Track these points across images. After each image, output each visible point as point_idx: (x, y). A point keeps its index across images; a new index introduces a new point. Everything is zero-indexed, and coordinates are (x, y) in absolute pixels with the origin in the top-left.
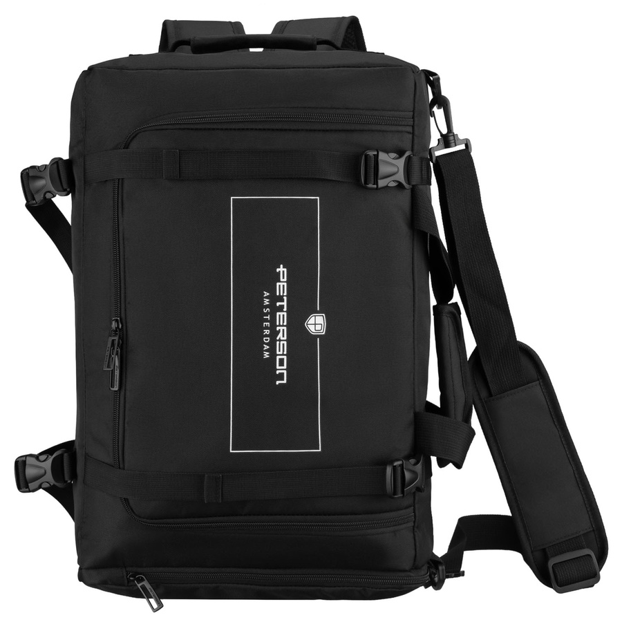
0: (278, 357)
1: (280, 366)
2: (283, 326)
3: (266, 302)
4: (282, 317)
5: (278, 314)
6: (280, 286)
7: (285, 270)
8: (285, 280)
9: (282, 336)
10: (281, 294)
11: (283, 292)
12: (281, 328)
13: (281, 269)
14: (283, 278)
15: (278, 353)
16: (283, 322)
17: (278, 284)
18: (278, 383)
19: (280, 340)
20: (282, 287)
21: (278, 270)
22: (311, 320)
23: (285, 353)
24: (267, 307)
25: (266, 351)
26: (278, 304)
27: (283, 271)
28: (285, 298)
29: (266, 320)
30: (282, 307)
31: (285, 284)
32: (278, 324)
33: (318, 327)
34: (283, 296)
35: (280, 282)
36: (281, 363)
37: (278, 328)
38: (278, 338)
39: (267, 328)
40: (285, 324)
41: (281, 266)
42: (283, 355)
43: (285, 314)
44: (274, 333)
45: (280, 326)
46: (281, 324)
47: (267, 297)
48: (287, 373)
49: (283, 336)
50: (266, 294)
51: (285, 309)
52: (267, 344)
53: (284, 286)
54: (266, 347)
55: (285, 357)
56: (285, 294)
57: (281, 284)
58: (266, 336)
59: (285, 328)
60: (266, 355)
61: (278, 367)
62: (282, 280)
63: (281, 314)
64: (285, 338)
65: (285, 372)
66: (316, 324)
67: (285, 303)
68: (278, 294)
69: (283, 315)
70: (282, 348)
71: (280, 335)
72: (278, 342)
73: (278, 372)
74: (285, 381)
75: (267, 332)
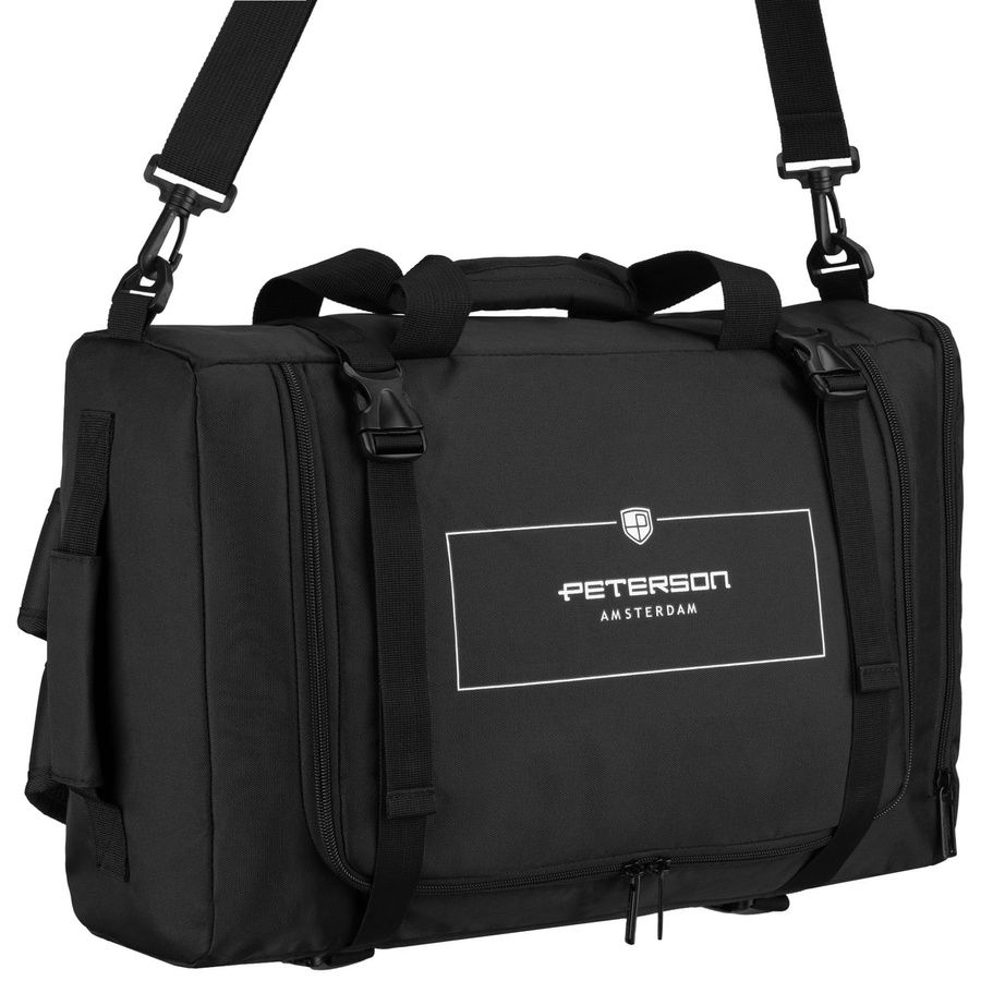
0: (694, 588)
1: (704, 584)
2: (647, 583)
3: (616, 615)
4: (636, 586)
5: (632, 594)
6: (590, 594)
7: (566, 586)
8: (580, 584)
9: (660, 583)
10: (602, 590)
11: (599, 586)
12: (652, 586)
13: (565, 593)
14: (578, 588)
15: (687, 589)
16: (642, 583)
17: (588, 597)
18: (728, 586)
19: (669, 587)
20: (592, 590)
21: (567, 599)
22: (633, 533)
23: (686, 576)
24: (623, 614)
25: (686, 609)
26: (617, 594)
27: (569, 589)
28: (608, 582)
29: (643, 612)
30: (620, 586)
31: (587, 584)
32: (645, 593)
33: (641, 521)
34: (604, 586)
35: (584, 593)
36: (700, 582)
37: (653, 592)
38: (667, 591)
39: (653, 612)
40: (644, 580)
41: (560, 593)
42: (689, 580)
43: (631, 580)
44: (660, 598)
45: (648, 589)
46: (645, 586)
47: (609, 615)
48: (714, 571)
49: (662, 581)
50: (604, 616)
51: (623, 581)
52: (676, 610)
53: (590, 587)
54: (681, 610)
55: (693, 576)
56: (601, 583)
57: (588, 591)
58: (664, 611)
59: (651, 579)
60: (692, 609)
61: (706, 588)
62: (580, 591)
63: (631, 587)
64: (664, 578)
65: (713, 574)
66: (637, 524)
67: (615, 582)
68: (603, 596)
69: (633, 583)
70: (680, 583)
71: (662, 586)
72: (673, 590)
73: (714, 587)
74: (725, 573)
75: (659, 611)
